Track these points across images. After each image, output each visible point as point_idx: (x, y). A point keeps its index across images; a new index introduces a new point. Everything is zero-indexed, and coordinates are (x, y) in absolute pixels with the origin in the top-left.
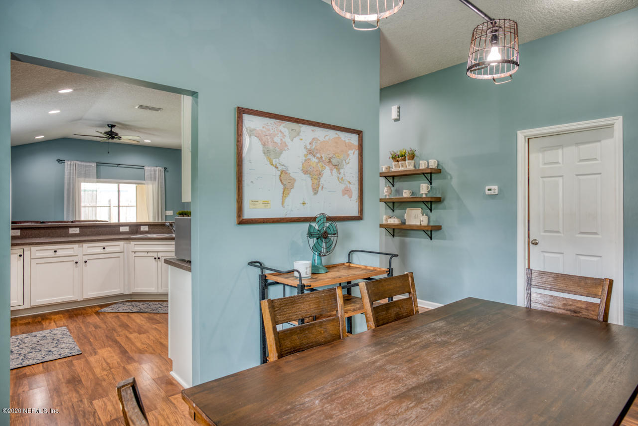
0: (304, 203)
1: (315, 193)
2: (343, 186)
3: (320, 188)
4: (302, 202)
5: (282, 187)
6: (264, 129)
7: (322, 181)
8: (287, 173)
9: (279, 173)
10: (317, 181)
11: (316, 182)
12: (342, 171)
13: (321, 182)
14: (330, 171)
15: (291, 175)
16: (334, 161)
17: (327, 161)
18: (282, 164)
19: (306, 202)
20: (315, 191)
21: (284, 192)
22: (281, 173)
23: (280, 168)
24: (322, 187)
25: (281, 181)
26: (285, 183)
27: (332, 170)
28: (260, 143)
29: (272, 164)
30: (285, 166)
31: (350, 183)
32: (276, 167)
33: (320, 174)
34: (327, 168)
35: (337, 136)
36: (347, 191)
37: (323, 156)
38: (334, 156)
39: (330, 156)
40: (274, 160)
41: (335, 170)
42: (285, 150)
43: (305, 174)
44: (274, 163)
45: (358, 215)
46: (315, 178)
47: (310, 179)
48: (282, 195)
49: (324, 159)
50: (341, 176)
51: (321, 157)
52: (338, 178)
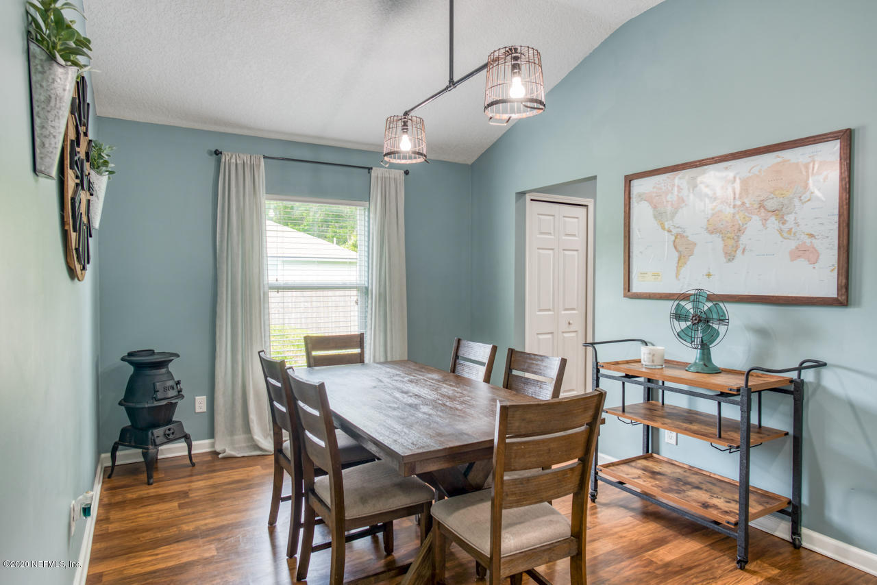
0: (709, 275)
1: (729, 260)
2: (793, 244)
3: (739, 252)
4: (705, 272)
5: (676, 254)
6: (655, 190)
7: (744, 240)
8: (684, 236)
9: (673, 238)
10: (733, 241)
11: (731, 242)
12: (790, 218)
13: (740, 242)
14: (760, 222)
15: (689, 238)
16: (771, 205)
17: (756, 206)
18: (677, 226)
19: (712, 273)
20: (730, 256)
21: (679, 260)
22: (676, 238)
23: (674, 231)
24: (744, 250)
25: (676, 248)
26: (680, 250)
27: (766, 220)
28: (650, 207)
29: (663, 228)
30: (681, 228)
31: (812, 236)
32: (669, 231)
33: (740, 230)
34: (755, 218)
35: (779, 160)
36: (805, 253)
37: (746, 201)
38: (772, 196)
39: (762, 198)
40: (666, 223)
41: (773, 219)
42: (682, 208)
43: (712, 233)
44: (666, 227)
45: (836, 296)
46: (728, 238)
47: (720, 239)
48: (676, 265)
49: (748, 205)
50: (785, 228)
51: (743, 204)
52: (781, 231)
